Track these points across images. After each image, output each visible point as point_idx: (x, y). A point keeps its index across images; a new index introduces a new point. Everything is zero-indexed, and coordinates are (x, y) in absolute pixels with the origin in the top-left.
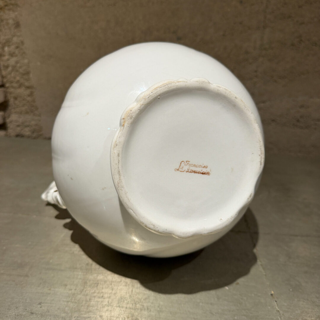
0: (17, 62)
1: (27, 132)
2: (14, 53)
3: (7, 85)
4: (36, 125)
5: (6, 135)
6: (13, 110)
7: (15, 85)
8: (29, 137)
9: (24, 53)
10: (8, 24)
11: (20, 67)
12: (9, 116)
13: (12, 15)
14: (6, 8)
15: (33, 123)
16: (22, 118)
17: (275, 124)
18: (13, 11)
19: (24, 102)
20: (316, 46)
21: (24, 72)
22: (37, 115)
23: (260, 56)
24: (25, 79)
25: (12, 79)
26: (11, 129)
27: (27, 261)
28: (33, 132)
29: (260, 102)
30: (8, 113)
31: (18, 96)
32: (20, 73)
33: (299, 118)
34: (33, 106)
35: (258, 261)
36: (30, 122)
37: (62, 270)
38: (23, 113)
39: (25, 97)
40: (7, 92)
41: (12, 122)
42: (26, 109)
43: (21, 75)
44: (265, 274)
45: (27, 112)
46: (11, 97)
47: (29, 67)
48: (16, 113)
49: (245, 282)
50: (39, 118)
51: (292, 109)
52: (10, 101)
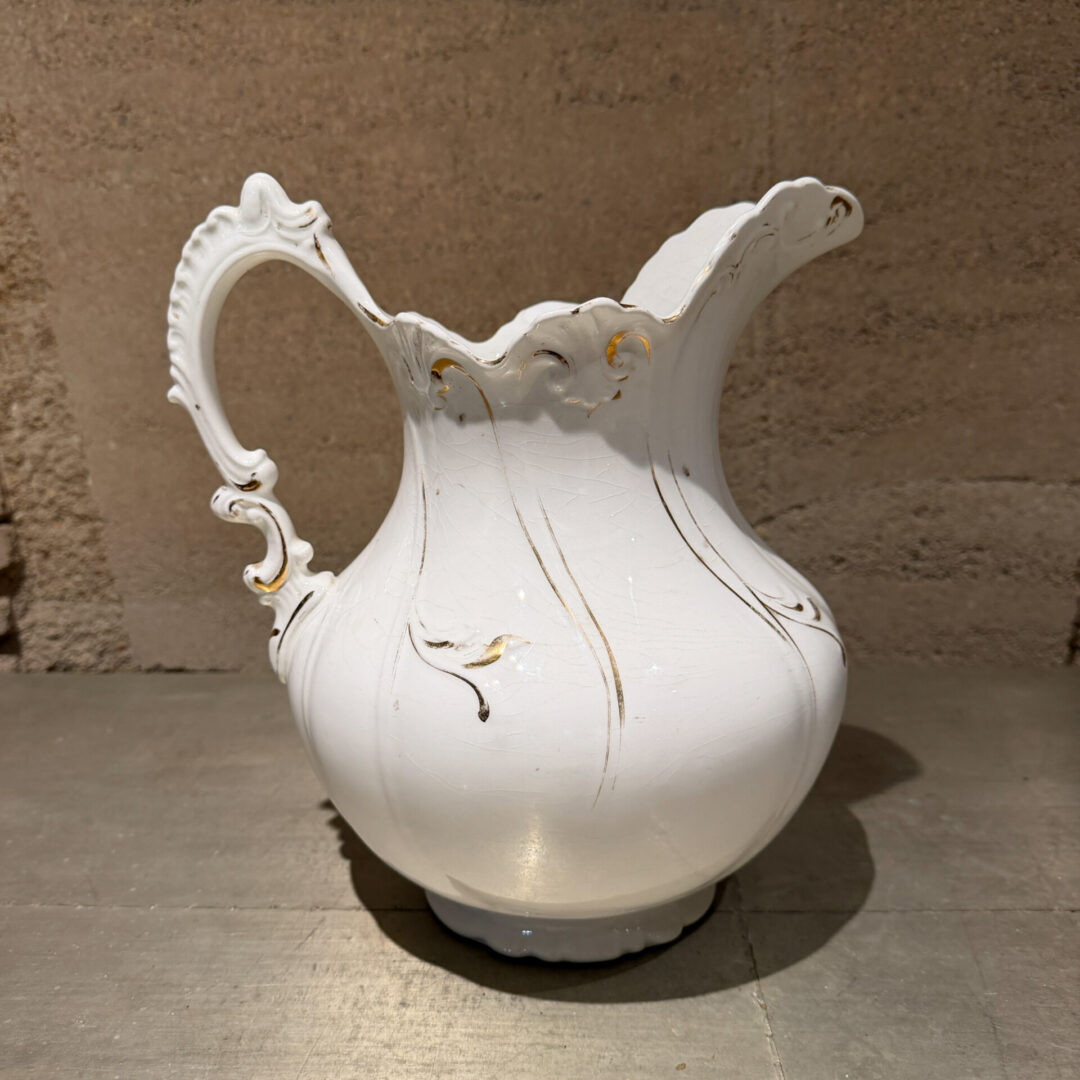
0: (48, 447)
1: (82, 654)
2: (37, 419)
3: (18, 516)
4: (108, 631)
5: (17, 670)
6: (38, 592)
7: (41, 513)
8: (88, 669)
9: (68, 416)
10: (19, 337)
11: (58, 460)
12: (26, 610)
13: (32, 310)
14: (14, 292)
15: (104, 624)
16: (66, 612)
17: (846, 569)
18: (34, 299)
19: (72, 562)
20: (934, 328)
21: (71, 472)
22: (111, 601)
23: (769, 372)
24: (74, 494)
25: (34, 497)
26: (31, 648)
27: (45, 1043)
28: (101, 654)
29: (792, 508)
30: (21, 601)
31: (51, 545)
32: (58, 477)
33: (918, 546)
34: (98, 573)
35: (755, 994)
36: (90, 623)
37: (148, 1062)
38: (67, 596)
39: (73, 549)
40: (17, 537)
41: (35, 628)
42: (77, 584)
43: (60, 483)
44: (770, 1033)
45: (82, 594)
46: (30, 551)
47: (83, 456)
48: (46, 598)
49: (708, 1061)
50: (116, 608)
51: (892, 519)
52: (28, 564)
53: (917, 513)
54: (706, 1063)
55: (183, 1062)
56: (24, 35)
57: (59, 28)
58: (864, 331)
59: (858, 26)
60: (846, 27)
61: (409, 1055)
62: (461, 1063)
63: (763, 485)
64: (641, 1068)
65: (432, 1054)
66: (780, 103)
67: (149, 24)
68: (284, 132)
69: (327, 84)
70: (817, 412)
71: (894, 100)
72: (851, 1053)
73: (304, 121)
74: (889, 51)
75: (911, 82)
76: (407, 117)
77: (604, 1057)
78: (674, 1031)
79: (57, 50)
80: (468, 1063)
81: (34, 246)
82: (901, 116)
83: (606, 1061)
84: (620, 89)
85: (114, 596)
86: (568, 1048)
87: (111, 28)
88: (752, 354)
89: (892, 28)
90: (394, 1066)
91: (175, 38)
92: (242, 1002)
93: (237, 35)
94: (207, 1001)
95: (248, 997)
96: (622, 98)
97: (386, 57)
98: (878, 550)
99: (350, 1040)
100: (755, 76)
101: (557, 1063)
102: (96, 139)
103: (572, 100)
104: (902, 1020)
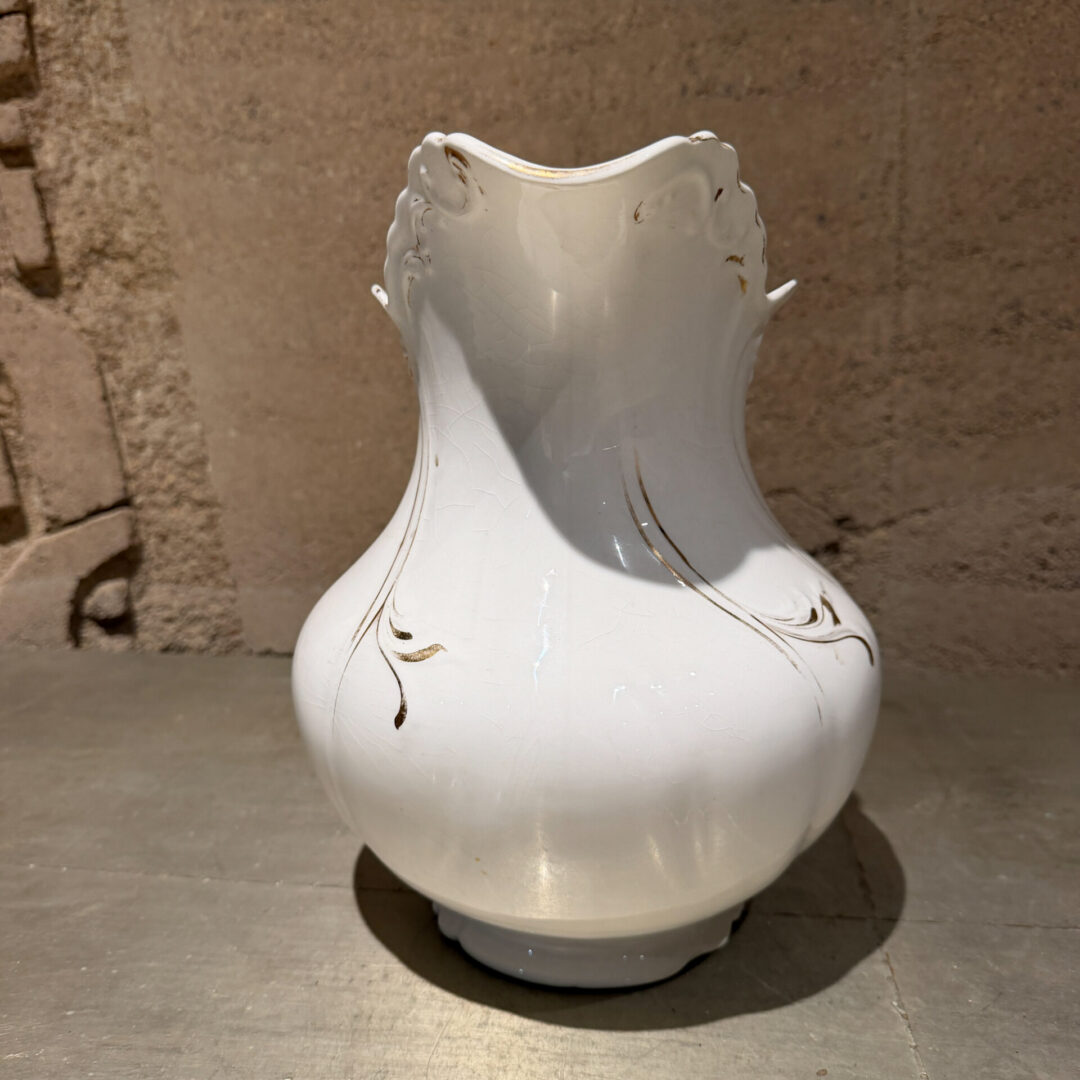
0: (169, 433)
1: (196, 637)
2: (160, 406)
3: (139, 500)
4: (222, 615)
5: (132, 648)
6: (155, 575)
7: (160, 497)
8: (201, 651)
9: (190, 404)
10: (144, 325)
11: (179, 446)
12: (142, 592)
13: (157, 299)
14: (142, 281)
15: (216, 608)
16: (182, 595)
17: (969, 577)
18: (161, 289)
19: (189, 547)
20: (1070, 328)
21: (190, 459)
22: (225, 585)
23: (895, 371)
24: (193, 480)
25: (155, 482)
26: (146, 630)
27: (179, 1010)
28: (214, 638)
29: (913, 512)
30: (139, 583)
31: (169, 530)
32: (179, 463)
33: (1046, 555)
34: (214, 558)
35: (895, 1004)
36: (204, 606)
37: (280, 1035)
38: (183, 579)
39: (191, 533)
40: (137, 520)
41: (151, 610)
42: (193, 568)
43: (179, 469)
44: (914, 1044)
45: (197, 578)
46: (149, 534)
47: (203, 443)
48: (162, 581)
49: (849, 1068)
50: (230, 593)
51: (1019, 526)
52: (147, 547)
53: (1048, 519)
54: (848, 1071)
55: (315, 1037)
56: (160, 30)
57: (195, 22)
58: (996, 331)
59: (997, 17)
60: (985, 18)
61: (540, 1043)
62: (594, 1055)
63: (886, 487)
64: (780, 1071)
65: (565, 1045)
66: (912, 96)
67: (282, 20)
68: (409, 125)
69: (453, 77)
70: (945, 412)
71: (1034, 92)
72: (1001, 1070)
73: (430, 114)
74: (1031, 42)
75: (1053, 74)
76: (530, 110)
77: (741, 1058)
78: (812, 1035)
79: (192, 45)
80: (600, 1055)
81: (162, 236)
82: (1041, 109)
83: (743, 1063)
84: (748, 81)
85: (229, 581)
86: (703, 1047)
87: (244, 24)
88: (877, 351)
89: (1034, 18)
90: (526, 1053)
91: (306, 33)
92: (370, 981)
93: (366, 30)
94: (335, 979)
95: (376, 976)
96: (750, 91)
97: (513, 50)
98: (1003, 558)
99: (480, 1025)
100: (888, 69)
101: (692, 1060)
102: (226, 132)
103: (699, 93)
104: (1053, 1039)
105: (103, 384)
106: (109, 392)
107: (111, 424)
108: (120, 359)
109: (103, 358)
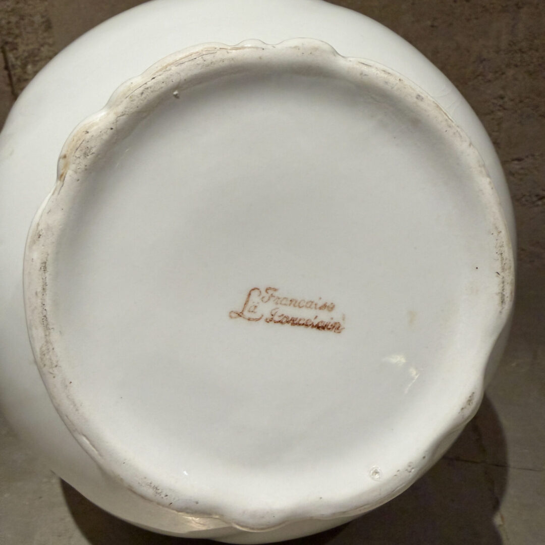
10: (32, 23)
13: (40, 6)
29: (513, 160)
70: (540, 95)
88: (498, 51)
105: (6, 59)
106: (10, 64)
107: (11, 84)
108: (17, 44)
109: (7, 43)
